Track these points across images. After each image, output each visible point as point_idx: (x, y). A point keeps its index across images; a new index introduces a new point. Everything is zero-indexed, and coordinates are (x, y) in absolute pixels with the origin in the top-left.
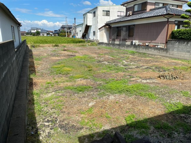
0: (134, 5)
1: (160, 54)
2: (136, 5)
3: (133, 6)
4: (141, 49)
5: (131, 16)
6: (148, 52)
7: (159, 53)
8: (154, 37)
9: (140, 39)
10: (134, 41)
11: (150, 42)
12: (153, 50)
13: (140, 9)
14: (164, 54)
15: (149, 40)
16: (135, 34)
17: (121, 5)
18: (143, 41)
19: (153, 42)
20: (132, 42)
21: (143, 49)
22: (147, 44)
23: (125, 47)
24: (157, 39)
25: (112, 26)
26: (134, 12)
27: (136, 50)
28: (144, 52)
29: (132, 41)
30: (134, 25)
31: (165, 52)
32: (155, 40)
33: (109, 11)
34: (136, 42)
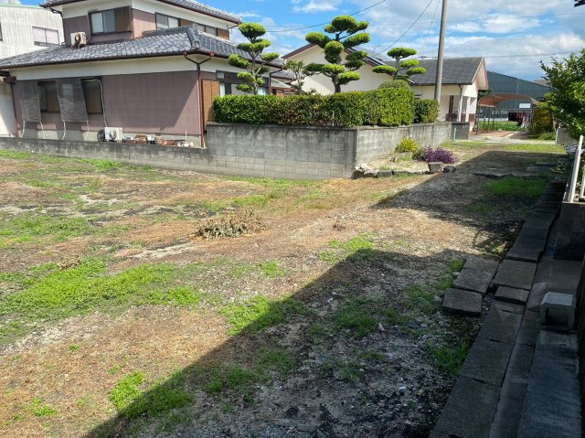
0: (90, 14)
1: (192, 166)
2: (96, 12)
3: (85, 13)
4: (133, 154)
5: (82, 46)
6: (159, 163)
7: (190, 162)
8: (168, 118)
9: (127, 123)
10: (108, 130)
11: (158, 130)
12: (171, 156)
13: (113, 29)
14: (202, 164)
15: (155, 126)
16: (106, 106)
17: (41, 6)
18: (136, 130)
19: (166, 130)
20: (102, 132)
21: (141, 152)
22: (150, 138)
23: (81, 148)
26: (93, 35)
27: (119, 157)
28: (145, 162)
29: (100, 128)
30: (100, 78)
31: (205, 160)
32: (172, 124)
34: (116, 132)
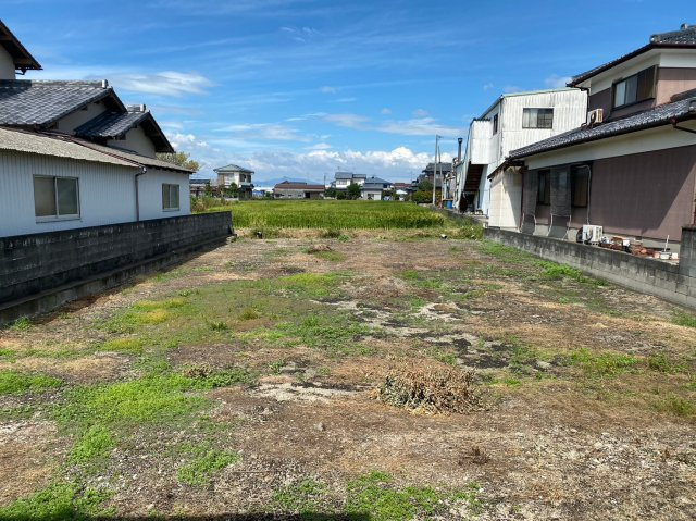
0: (614, 85)
1: (656, 290)
2: (620, 81)
3: (609, 85)
4: (595, 262)
5: (599, 124)
6: (619, 279)
7: (653, 283)
9: (608, 222)
10: (587, 228)
11: (638, 233)
12: (633, 270)
13: (634, 100)
14: (668, 289)
15: (636, 227)
16: (593, 199)
17: (568, 85)
18: (617, 230)
19: (649, 233)
20: (581, 231)
21: (603, 261)
22: (626, 243)
23: (553, 249)
24: (663, 224)
25: (530, 168)
26: (614, 109)
27: (582, 263)
28: (605, 275)
29: (579, 226)
30: (590, 163)
31: (673, 283)
33: (550, 111)
34: (594, 232)
